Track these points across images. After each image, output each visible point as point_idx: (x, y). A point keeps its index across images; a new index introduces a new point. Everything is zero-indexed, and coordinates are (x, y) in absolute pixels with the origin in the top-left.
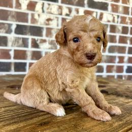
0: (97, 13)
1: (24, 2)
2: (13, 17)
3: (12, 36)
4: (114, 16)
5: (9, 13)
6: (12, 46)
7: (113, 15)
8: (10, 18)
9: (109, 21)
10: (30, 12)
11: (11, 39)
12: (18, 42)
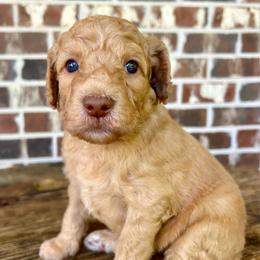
0: (206, 10)
1: (35, 11)
2: (16, 44)
3: (16, 86)
4: (252, 10)
5: (7, 37)
6: (19, 105)
7: (248, 9)
8: (9, 47)
9: (239, 26)
10: (50, 30)
11: (16, 90)
12: (31, 96)
